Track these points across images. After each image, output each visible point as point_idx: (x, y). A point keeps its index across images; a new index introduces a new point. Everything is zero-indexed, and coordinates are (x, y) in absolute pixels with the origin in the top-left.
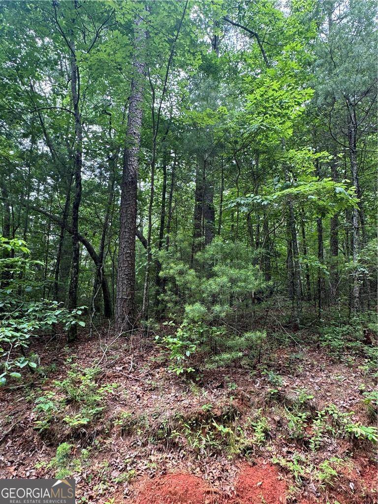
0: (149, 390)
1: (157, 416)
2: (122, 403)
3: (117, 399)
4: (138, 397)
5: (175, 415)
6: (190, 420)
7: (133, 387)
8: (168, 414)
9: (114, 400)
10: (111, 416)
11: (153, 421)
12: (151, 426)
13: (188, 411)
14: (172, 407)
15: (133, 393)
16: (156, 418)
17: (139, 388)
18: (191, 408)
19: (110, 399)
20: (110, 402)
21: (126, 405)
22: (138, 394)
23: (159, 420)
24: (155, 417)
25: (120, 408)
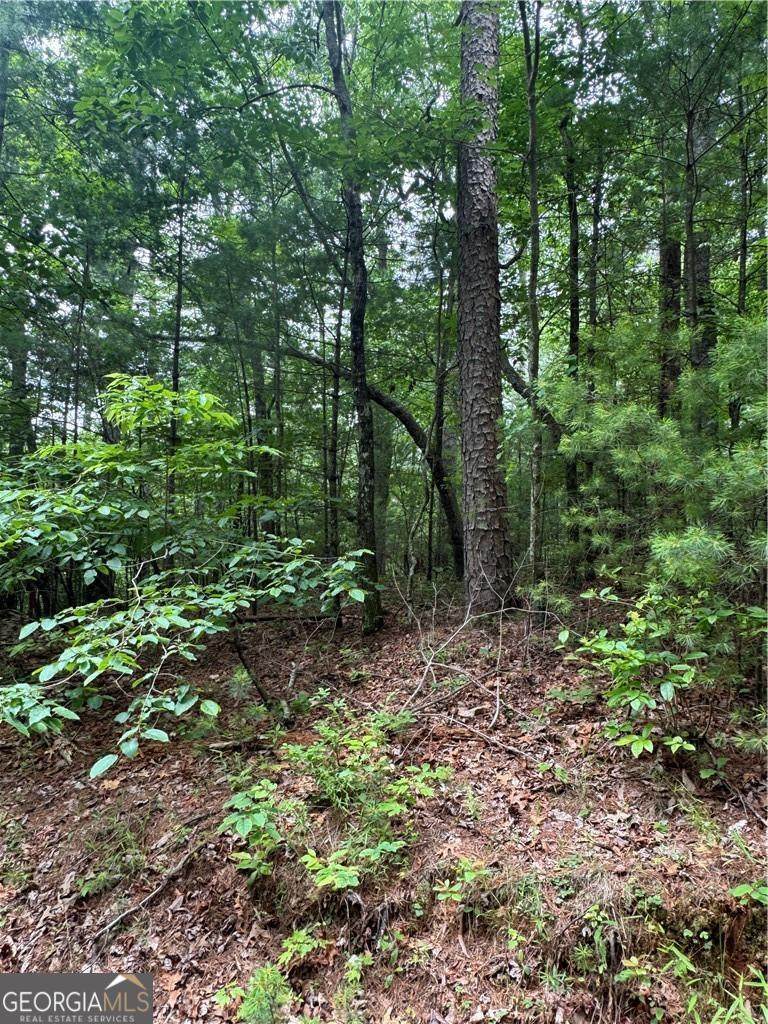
0: (548, 790)
1: (571, 891)
2: (463, 823)
3: (452, 810)
4: (514, 811)
5: (631, 897)
6: (688, 925)
7: (499, 776)
8: (607, 889)
9: (443, 812)
10: (431, 867)
11: (559, 906)
12: (551, 923)
13: (678, 891)
14: (620, 868)
15: (500, 795)
16: (567, 898)
17: (515, 782)
18: (688, 879)
19: (431, 809)
20: (431, 819)
21: (476, 834)
22: (514, 799)
23: (577, 904)
24: (564, 893)
25: (459, 840)
